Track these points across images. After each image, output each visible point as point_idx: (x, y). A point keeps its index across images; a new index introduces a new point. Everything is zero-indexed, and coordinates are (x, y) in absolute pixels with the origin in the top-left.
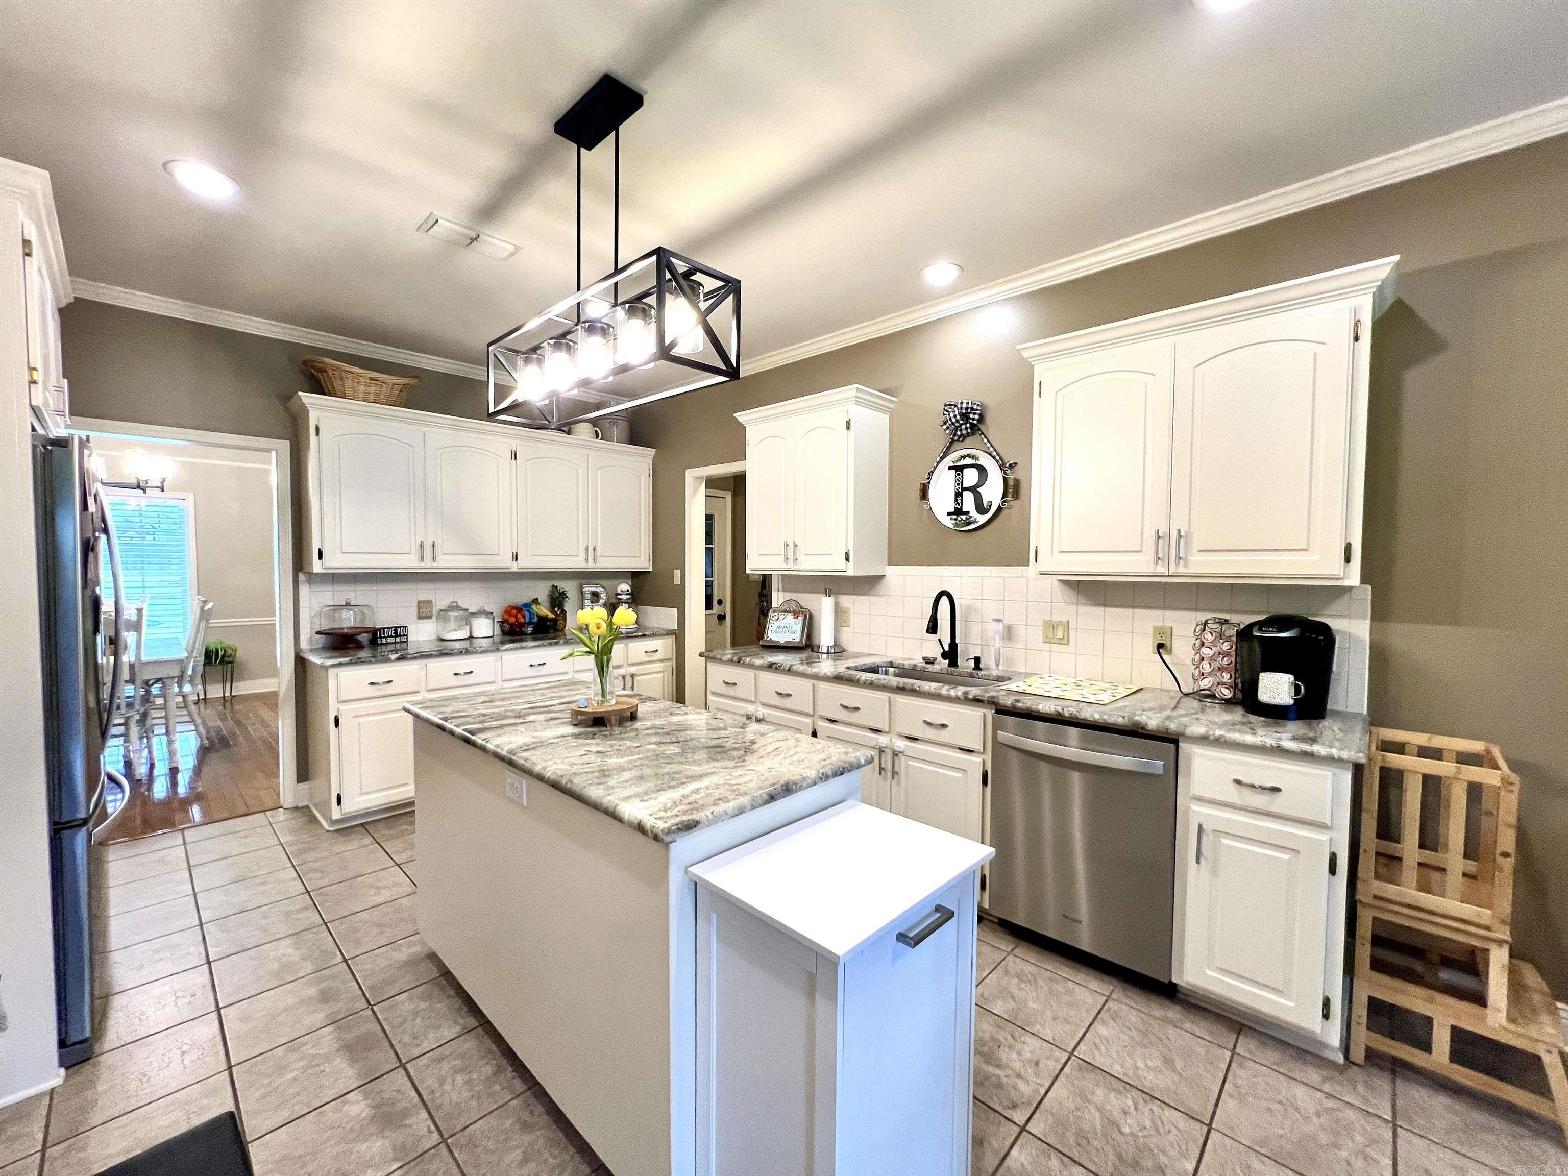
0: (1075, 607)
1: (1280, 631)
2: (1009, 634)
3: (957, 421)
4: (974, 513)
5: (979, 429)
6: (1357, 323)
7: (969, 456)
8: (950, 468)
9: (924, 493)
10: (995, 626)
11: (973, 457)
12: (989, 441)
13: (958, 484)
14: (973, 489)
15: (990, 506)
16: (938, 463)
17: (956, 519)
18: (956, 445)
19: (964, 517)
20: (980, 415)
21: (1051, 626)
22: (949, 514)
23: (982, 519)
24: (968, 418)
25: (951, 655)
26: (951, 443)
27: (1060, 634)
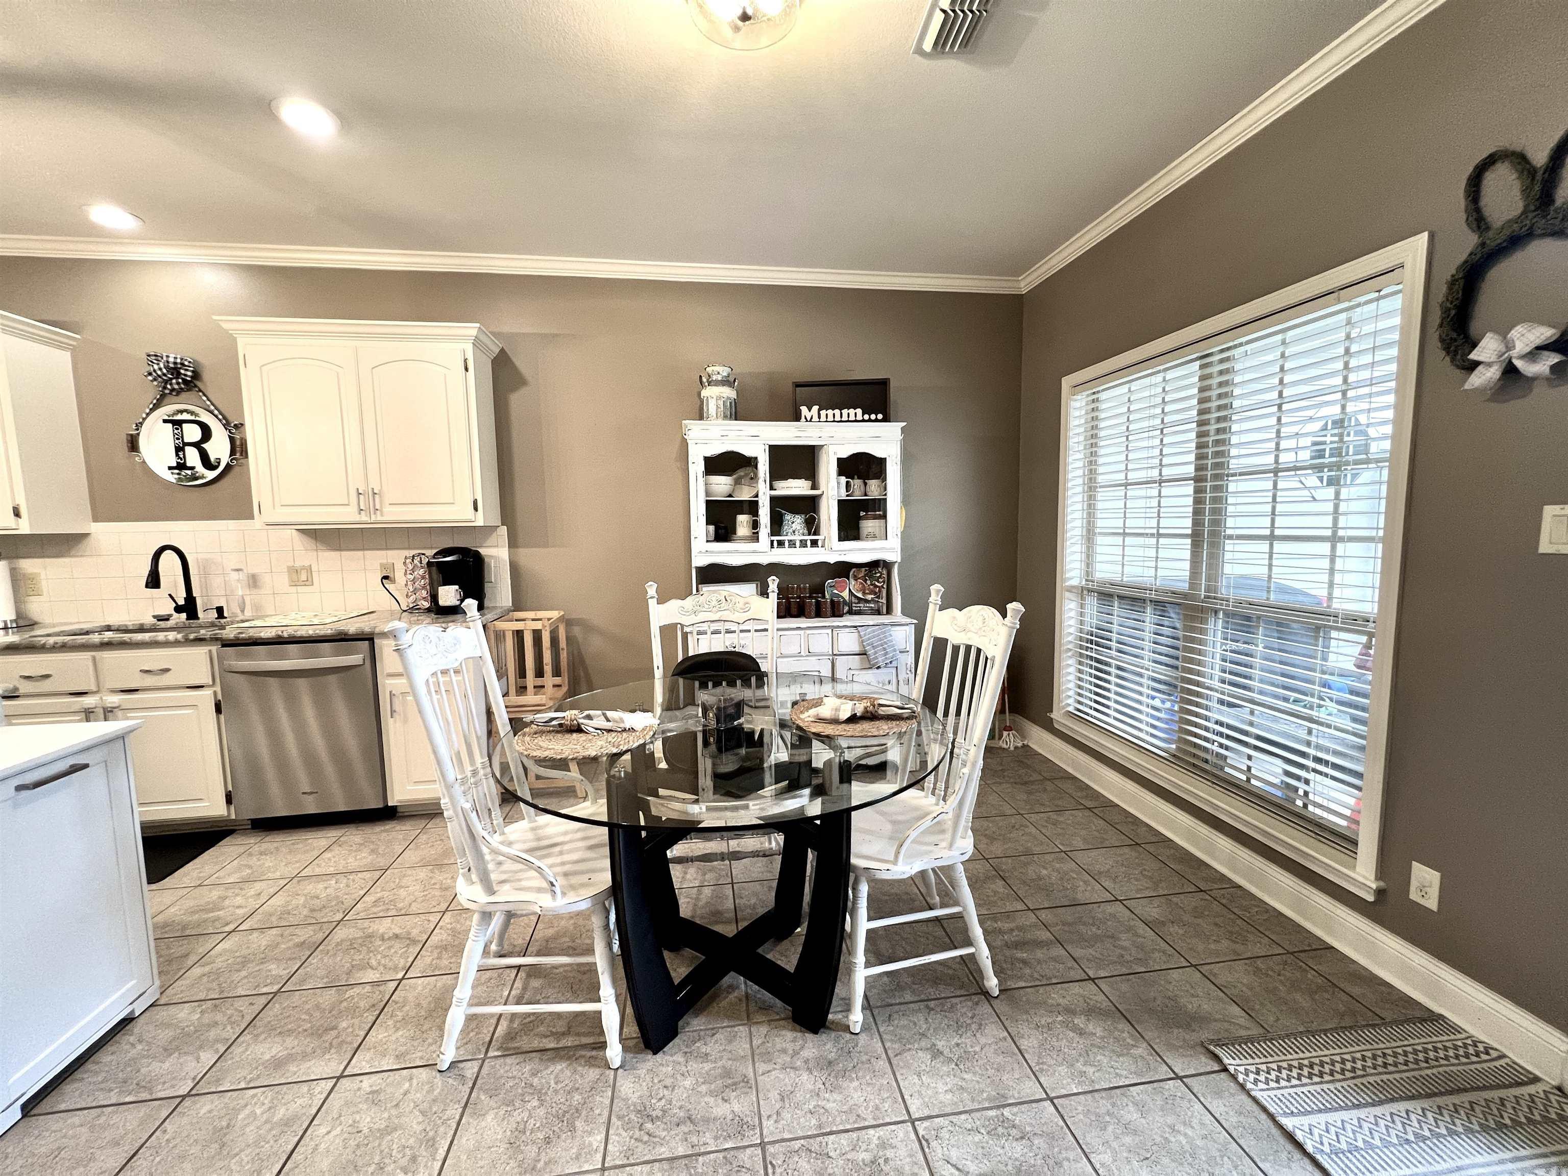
0: (315, 553)
1: (445, 557)
2: (254, 581)
3: (164, 375)
4: (200, 469)
5: (196, 386)
6: (465, 360)
7: (186, 411)
8: (165, 421)
9: (133, 444)
10: (235, 575)
11: (192, 413)
12: (209, 400)
13: (178, 439)
14: (197, 445)
15: (219, 463)
16: (148, 415)
17: (178, 474)
18: (168, 399)
19: (189, 472)
20: (193, 372)
21: (294, 572)
22: (170, 468)
23: (211, 475)
24: (179, 374)
25: (189, 607)
26: (163, 396)
27: (303, 577)
